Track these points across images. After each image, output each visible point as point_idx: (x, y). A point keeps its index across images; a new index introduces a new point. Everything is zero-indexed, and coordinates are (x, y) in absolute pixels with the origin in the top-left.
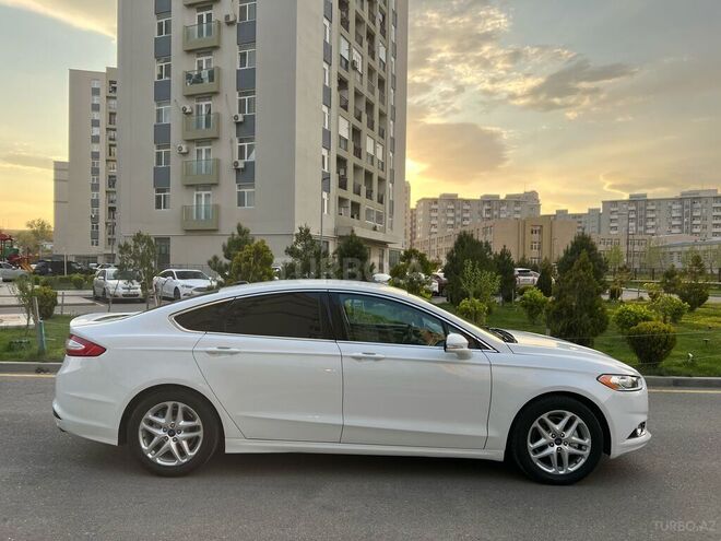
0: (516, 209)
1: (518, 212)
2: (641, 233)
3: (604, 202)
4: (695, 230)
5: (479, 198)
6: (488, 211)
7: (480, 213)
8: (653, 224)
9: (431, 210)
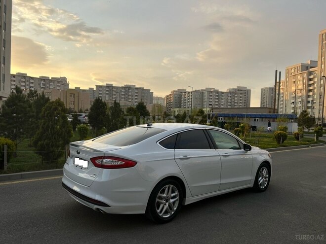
0: (58, 84)
1: (58, 86)
2: (111, 100)
3: (96, 86)
4: (129, 100)
5: (39, 77)
6: (43, 84)
7: (39, 85)
8: (115, 96)
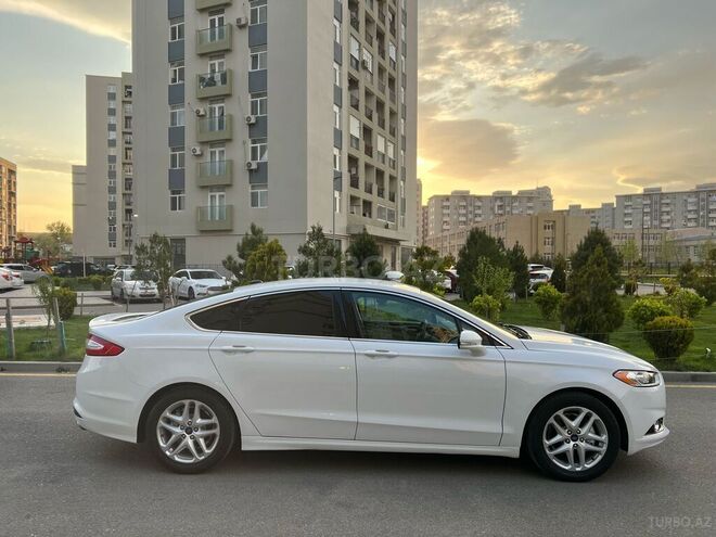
0: (529, 204)
1: (530, 208)
2: (656, 227)
3: (617, 197)
4: (711, 224)
5: (491, 194)
6: (500, 207)
7: (492, 209)
8: (669, 217)
9: (443, 207)
